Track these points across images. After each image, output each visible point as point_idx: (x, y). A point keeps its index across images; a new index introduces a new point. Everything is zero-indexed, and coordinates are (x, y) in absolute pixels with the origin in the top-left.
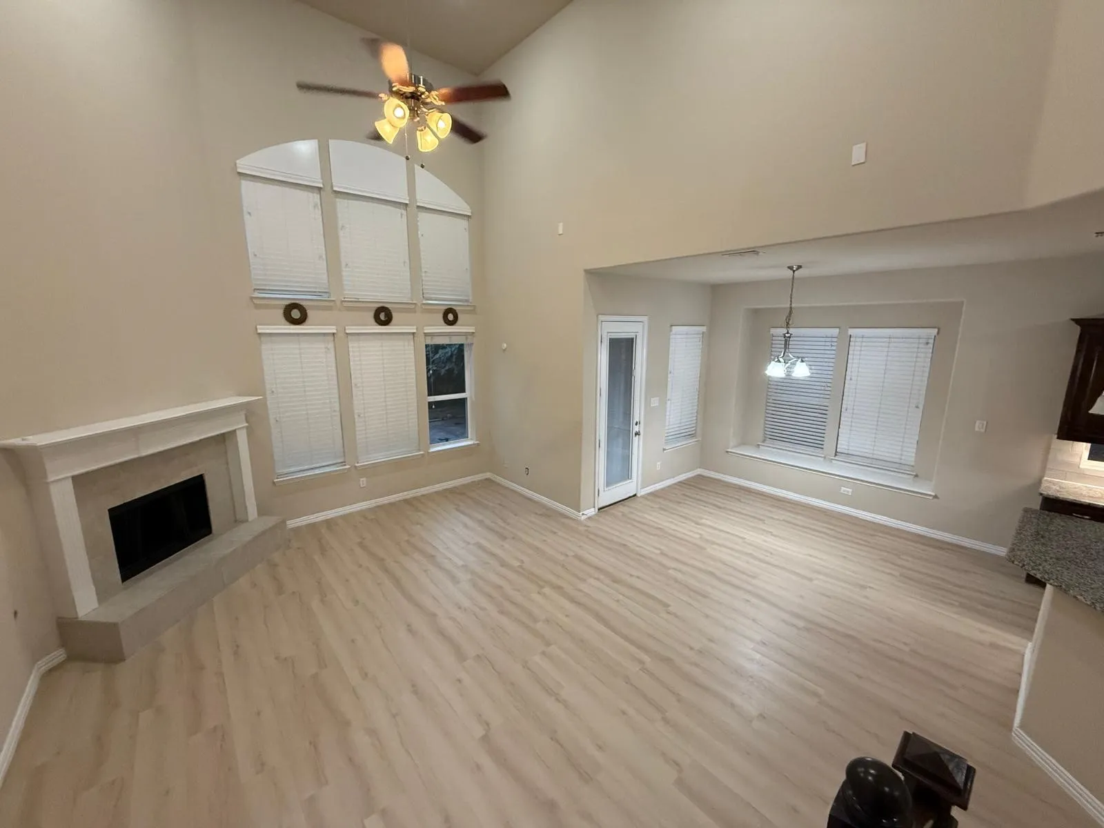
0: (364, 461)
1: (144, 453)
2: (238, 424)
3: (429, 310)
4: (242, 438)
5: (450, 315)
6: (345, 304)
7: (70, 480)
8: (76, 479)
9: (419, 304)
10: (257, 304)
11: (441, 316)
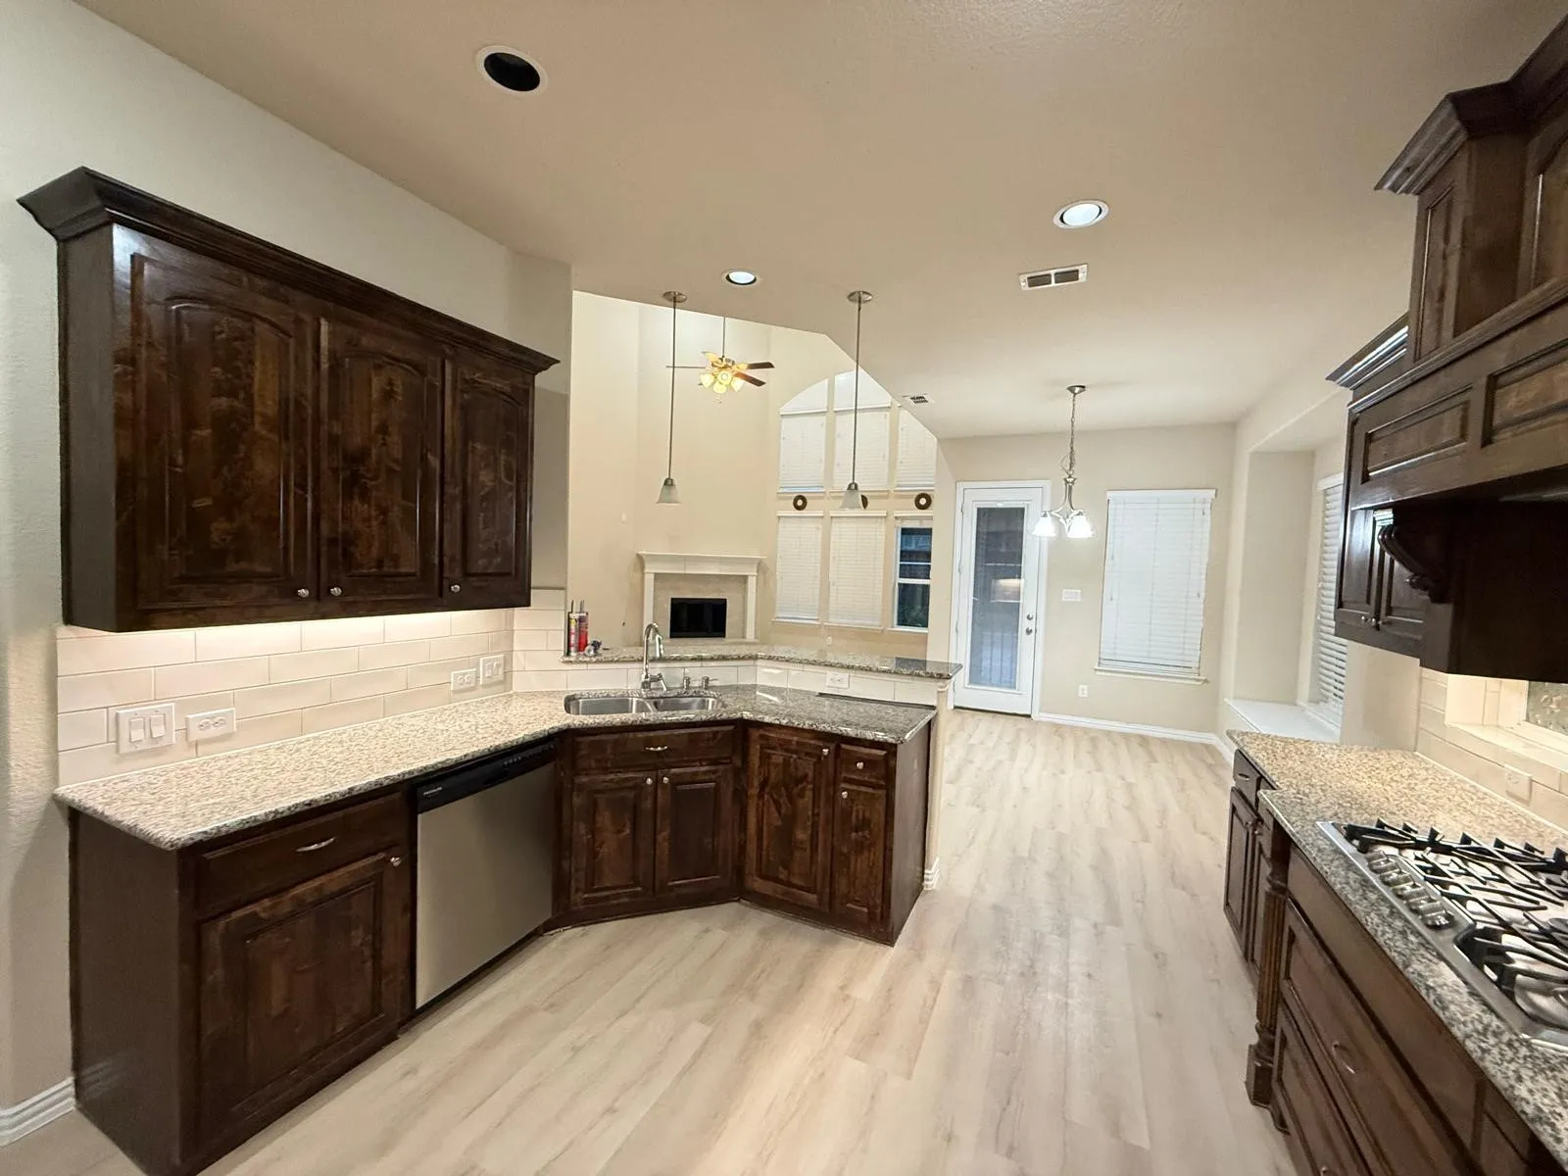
0: (834, 621)
1: (688, 572)
2: (751, 572)
3: (901, 496)
4: (752, 583)
5: (924, 501)
6: (833, 495)
7: (653, 575)
8: (656, 574)
9: (892, 491)
10: (781, 497)
11: (913, 501)
